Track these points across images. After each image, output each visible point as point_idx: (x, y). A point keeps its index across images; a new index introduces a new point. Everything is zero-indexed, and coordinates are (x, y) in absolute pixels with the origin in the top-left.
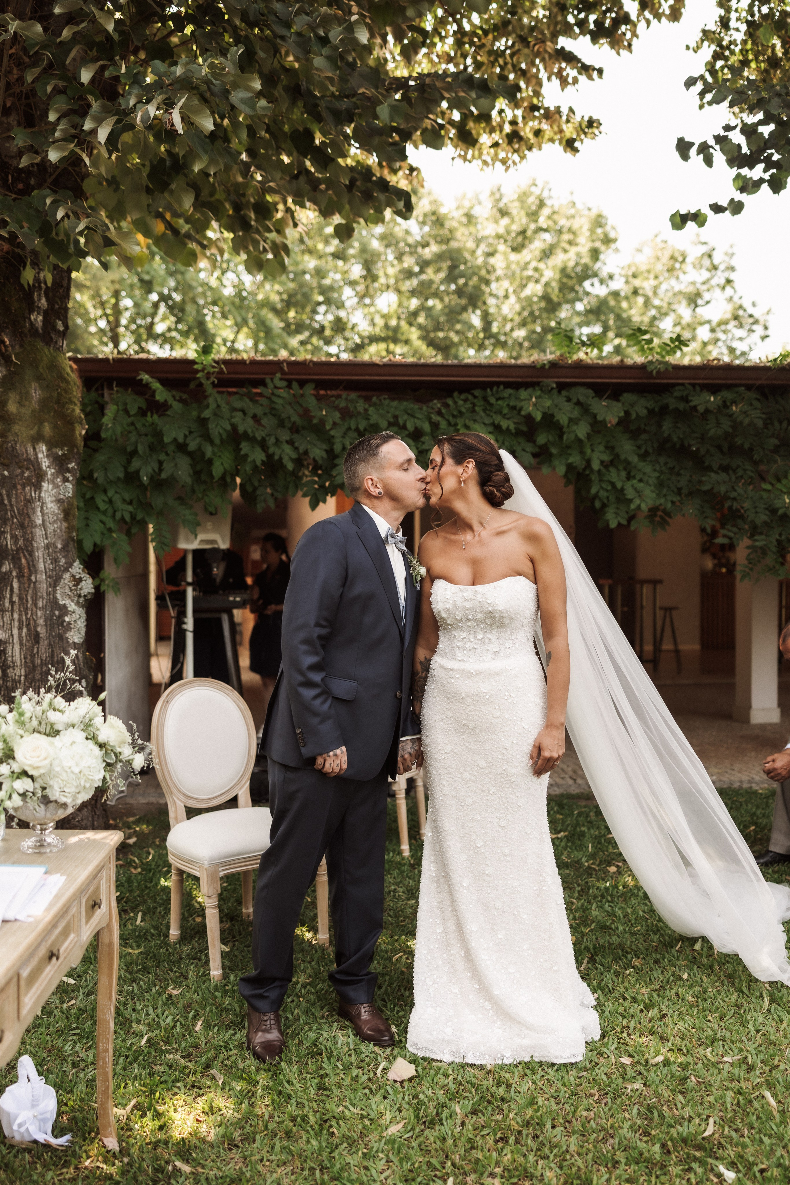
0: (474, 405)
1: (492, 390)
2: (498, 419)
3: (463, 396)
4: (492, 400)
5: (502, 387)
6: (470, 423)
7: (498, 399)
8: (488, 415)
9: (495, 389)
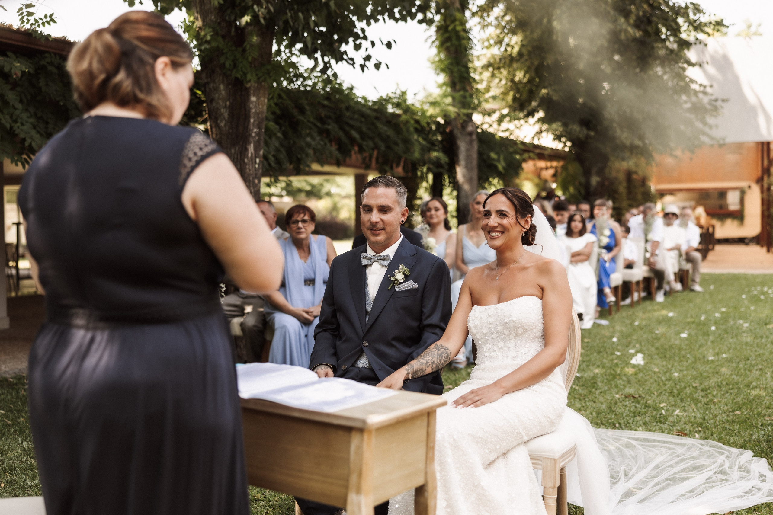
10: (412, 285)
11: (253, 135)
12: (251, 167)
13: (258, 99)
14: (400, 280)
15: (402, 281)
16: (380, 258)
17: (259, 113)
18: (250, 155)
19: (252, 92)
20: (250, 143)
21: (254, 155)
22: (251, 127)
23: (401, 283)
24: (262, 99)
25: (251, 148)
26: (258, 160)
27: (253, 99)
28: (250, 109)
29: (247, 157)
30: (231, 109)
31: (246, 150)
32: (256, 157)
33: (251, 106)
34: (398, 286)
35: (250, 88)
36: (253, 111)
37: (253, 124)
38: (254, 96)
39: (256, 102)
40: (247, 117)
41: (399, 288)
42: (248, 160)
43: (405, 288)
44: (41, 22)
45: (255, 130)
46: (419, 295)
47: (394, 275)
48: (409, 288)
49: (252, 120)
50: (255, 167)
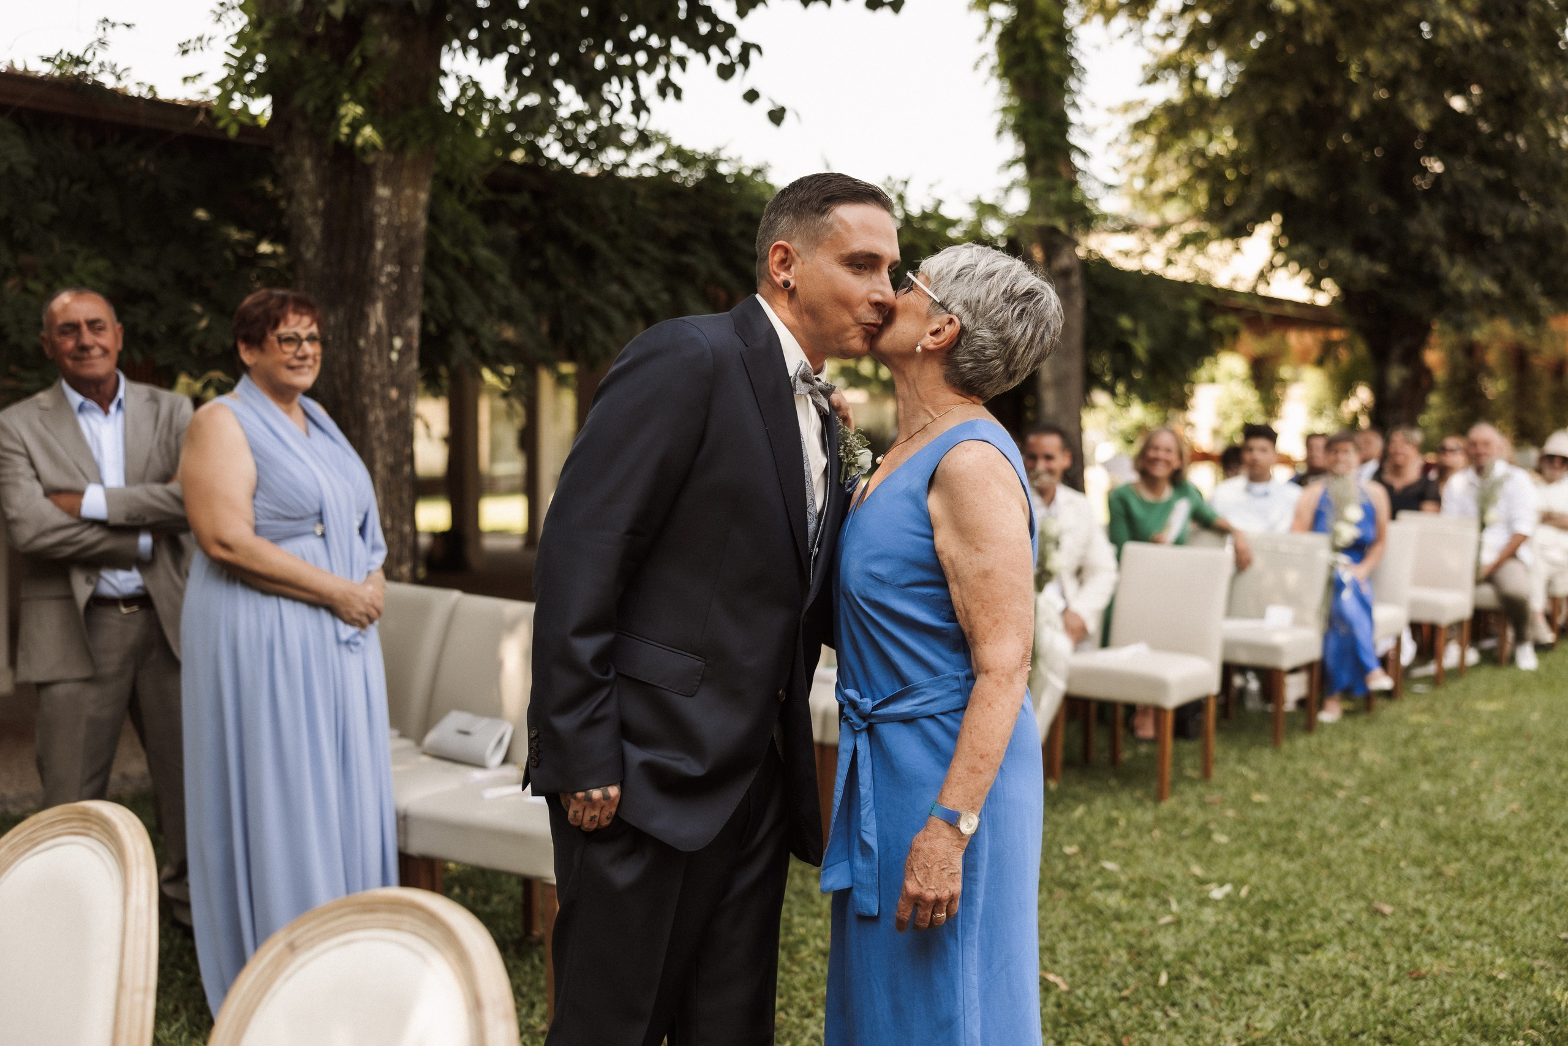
11: (383, 280)
12: (375, 359)
13: (397, 192)
17: (399, 228)
18: (373, 329)
19: (379, 174)
20: (373, 301)
21: (385, 330)
22: (378, 261)
24: (408, 192)
25: (377, 314)
26: (398, 343)
27: (383, 192)
28: (373, 218)
29: (366, 335)
30: (327, 215)
31: (363, 317)
32: (391, 336)
33: (378, 209)
35: (373, 165)
36: (384, 221)
37: (384, 253)
38: (385, 183)
39: (390, 201)
40: (366, 237)
42: (367, 342)
45: (389, 268)
49: (379, 245)
50: (390, 360)
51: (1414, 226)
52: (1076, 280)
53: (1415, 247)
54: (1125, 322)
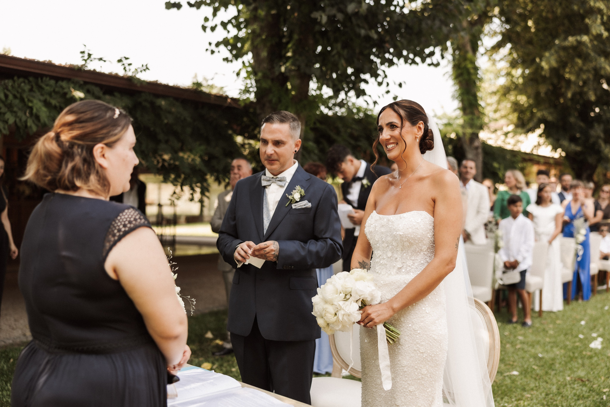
0: (32, 87)
1: (42, 79)
2: (48, 98)
3: (21, 80)
4: (43, 86)
5: (48, 79)
6: (31, 98)
7: (47, 85)
8: (42, 95)
9: (44, 79)
10: (305, 204)
14: (297, 199)
15: (298, 200)
16: (277, 179)
23: (297, 202)
34: (295, 204)
41: (295, 206)
43: (301, 206)
44: (139, 70)
46: (312, 214)
47: (291, 194)
48: (304, 207)
51: (592, 133)
52: (480, 150)
53: (592, 140)
54: (496, 165)
